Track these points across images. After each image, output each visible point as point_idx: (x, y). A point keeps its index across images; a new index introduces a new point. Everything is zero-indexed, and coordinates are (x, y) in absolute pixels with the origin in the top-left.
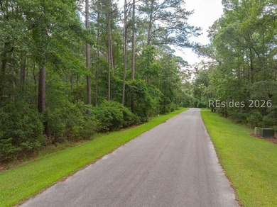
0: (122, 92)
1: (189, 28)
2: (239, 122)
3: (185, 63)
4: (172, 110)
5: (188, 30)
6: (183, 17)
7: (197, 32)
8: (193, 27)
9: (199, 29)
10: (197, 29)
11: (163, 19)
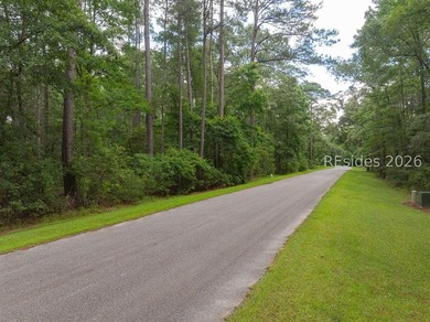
0: (199, 136)
1: (317, 32)
2: (399, 185)
3: (325, 93)
4: (302, 169)
5: (315, 36)
6: (309, 16)
7: (330, 38)
8: (323, 31)
9: (334, 33)
10: (331, 34)
11: (276, 22)
